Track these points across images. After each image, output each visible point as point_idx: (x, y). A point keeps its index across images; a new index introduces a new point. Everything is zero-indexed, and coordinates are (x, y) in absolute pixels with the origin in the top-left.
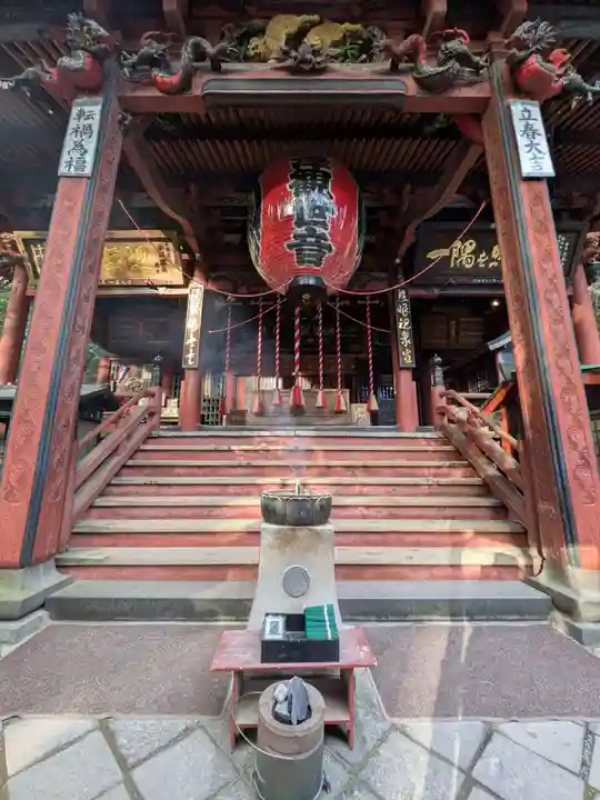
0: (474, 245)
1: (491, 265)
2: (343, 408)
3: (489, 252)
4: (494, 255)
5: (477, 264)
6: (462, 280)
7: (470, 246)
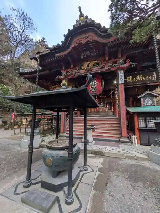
0: (132, 77)
1: (137, 80)
2: (106, 111)
3: (136, 78)
4: (137, 78)
5: (133, 81)
6: (130, 84)
7: (131, 77)
